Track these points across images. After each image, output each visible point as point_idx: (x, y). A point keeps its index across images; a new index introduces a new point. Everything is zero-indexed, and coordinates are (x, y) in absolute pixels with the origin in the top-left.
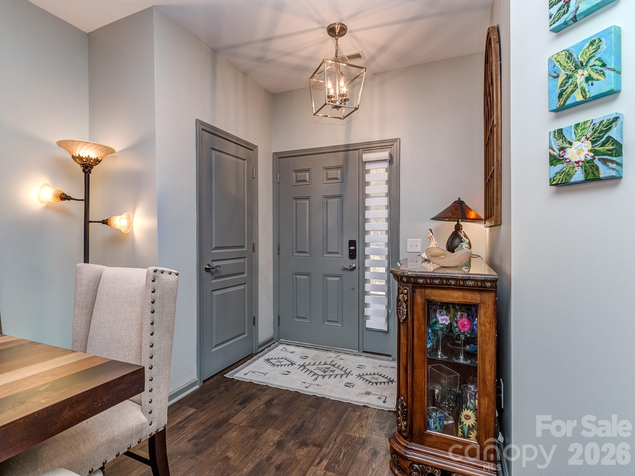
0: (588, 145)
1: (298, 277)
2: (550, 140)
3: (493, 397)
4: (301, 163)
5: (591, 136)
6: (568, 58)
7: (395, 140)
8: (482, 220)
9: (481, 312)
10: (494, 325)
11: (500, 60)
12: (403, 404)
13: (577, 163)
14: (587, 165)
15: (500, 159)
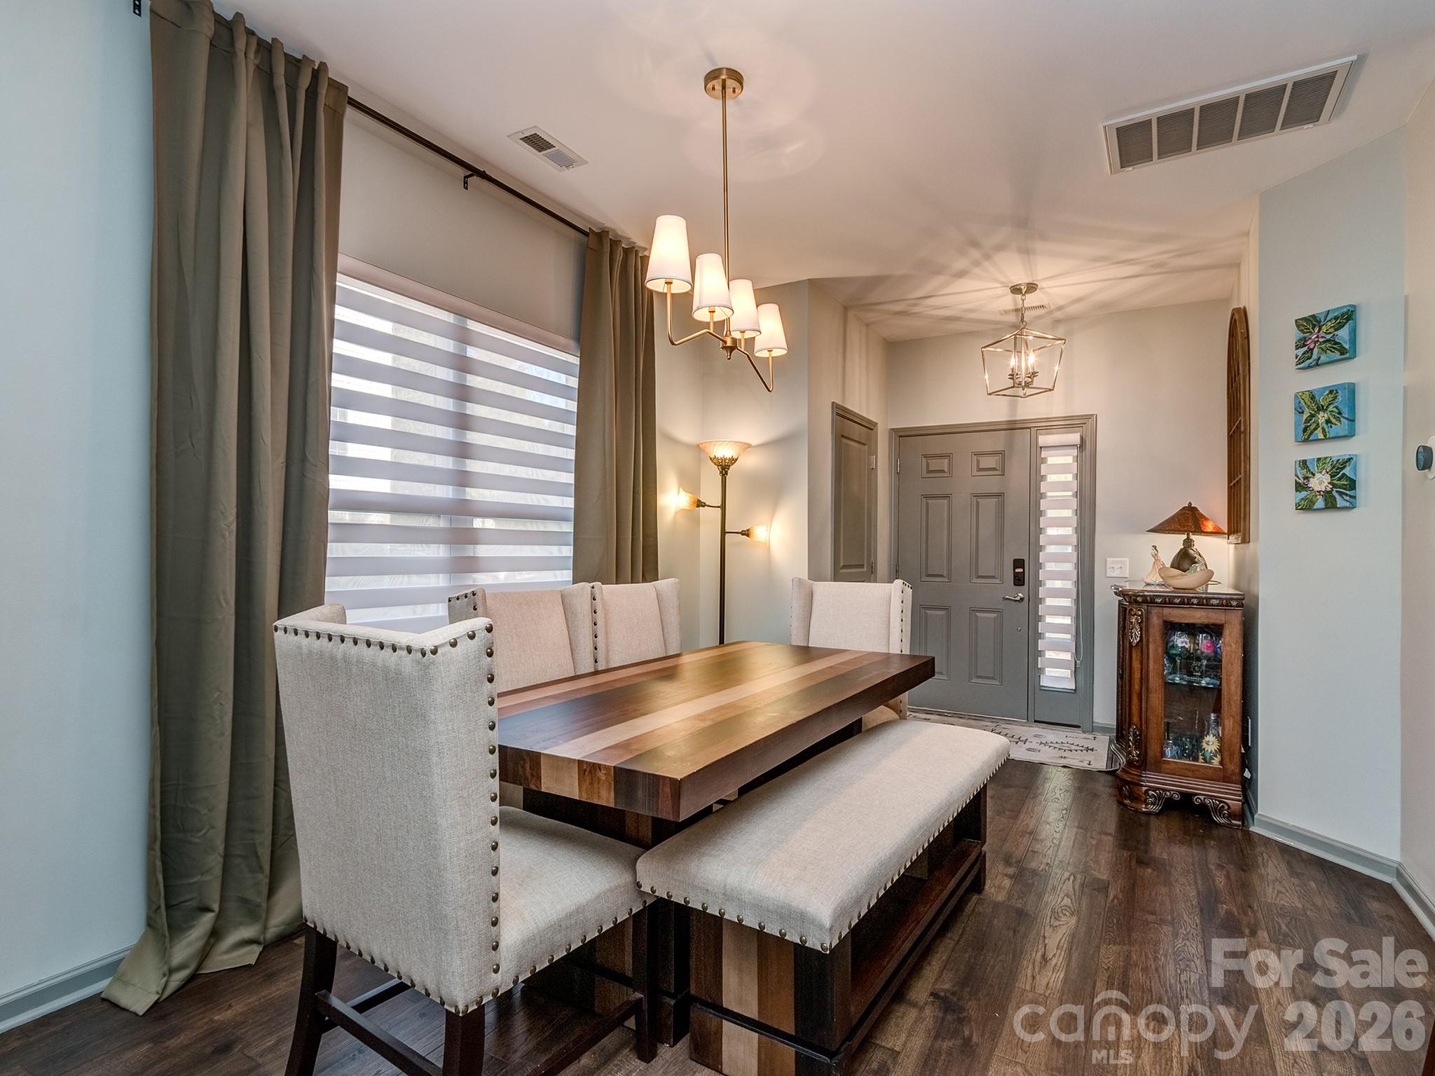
0: (1327, 479)
1: (928, 612)
2: (1296, 468)
3: (1239, 718)
4: (936, 446)
5: (1330, 471)
6: (1312, 399)
7: (1089, 417)
8: (1224, 533)
9: (1226, 632)
10: (1240, 644)
11: (1249, 359)
12: (1136, 732)
13: (1319, 492)
14: (1327, 495)
15: (1248, 470)
